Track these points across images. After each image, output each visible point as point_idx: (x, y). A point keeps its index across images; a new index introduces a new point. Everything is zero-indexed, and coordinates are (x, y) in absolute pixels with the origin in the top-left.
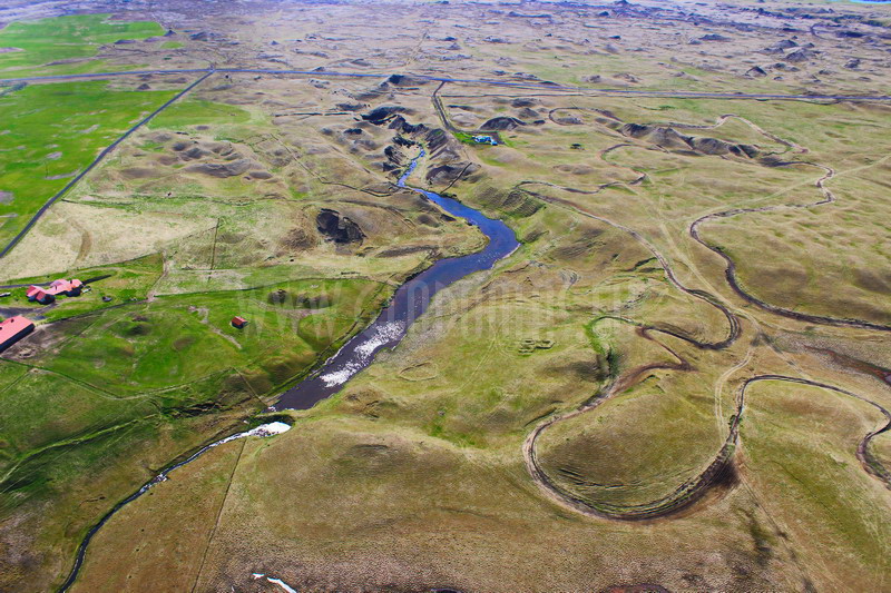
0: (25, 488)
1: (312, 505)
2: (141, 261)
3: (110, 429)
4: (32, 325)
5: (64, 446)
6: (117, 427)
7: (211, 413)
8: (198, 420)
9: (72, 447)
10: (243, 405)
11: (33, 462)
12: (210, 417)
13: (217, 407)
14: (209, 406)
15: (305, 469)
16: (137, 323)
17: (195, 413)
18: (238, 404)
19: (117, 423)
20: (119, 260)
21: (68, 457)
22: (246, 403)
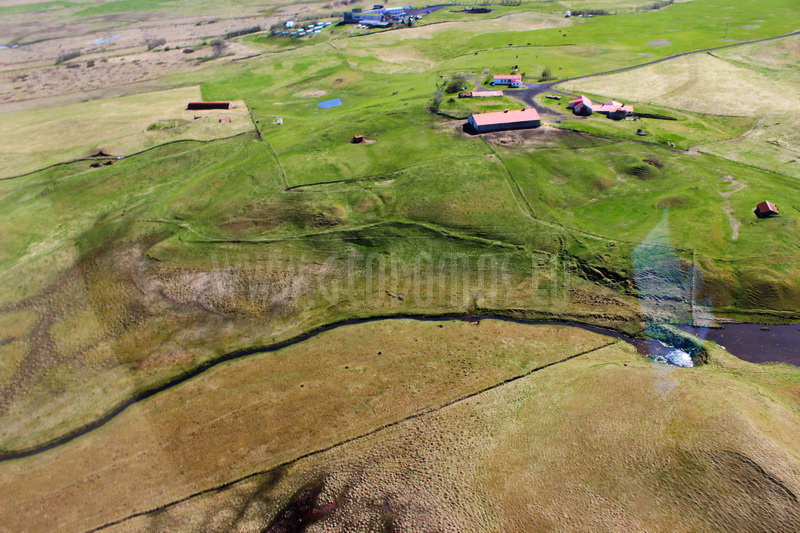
0: (363, 247)
1: (569, 485)
2: (725, 120)
3: (489, 241)
4: (539, 121)
5: (431, 230)
6: (499, 243)
7: (612, 287)
8: (588, 287)
9: (437, 235)
10: (662, 302)
11: (392, 229)
12: (605, 291)
13: (626, 285)
14: (617, 277)
15: (623, 428)
16: (646, 164)
17: (593, 276)
18: (657, 298)
19: (502, 239)
20: (702, 111)
21: (423, 243)
22: (669, 303)
